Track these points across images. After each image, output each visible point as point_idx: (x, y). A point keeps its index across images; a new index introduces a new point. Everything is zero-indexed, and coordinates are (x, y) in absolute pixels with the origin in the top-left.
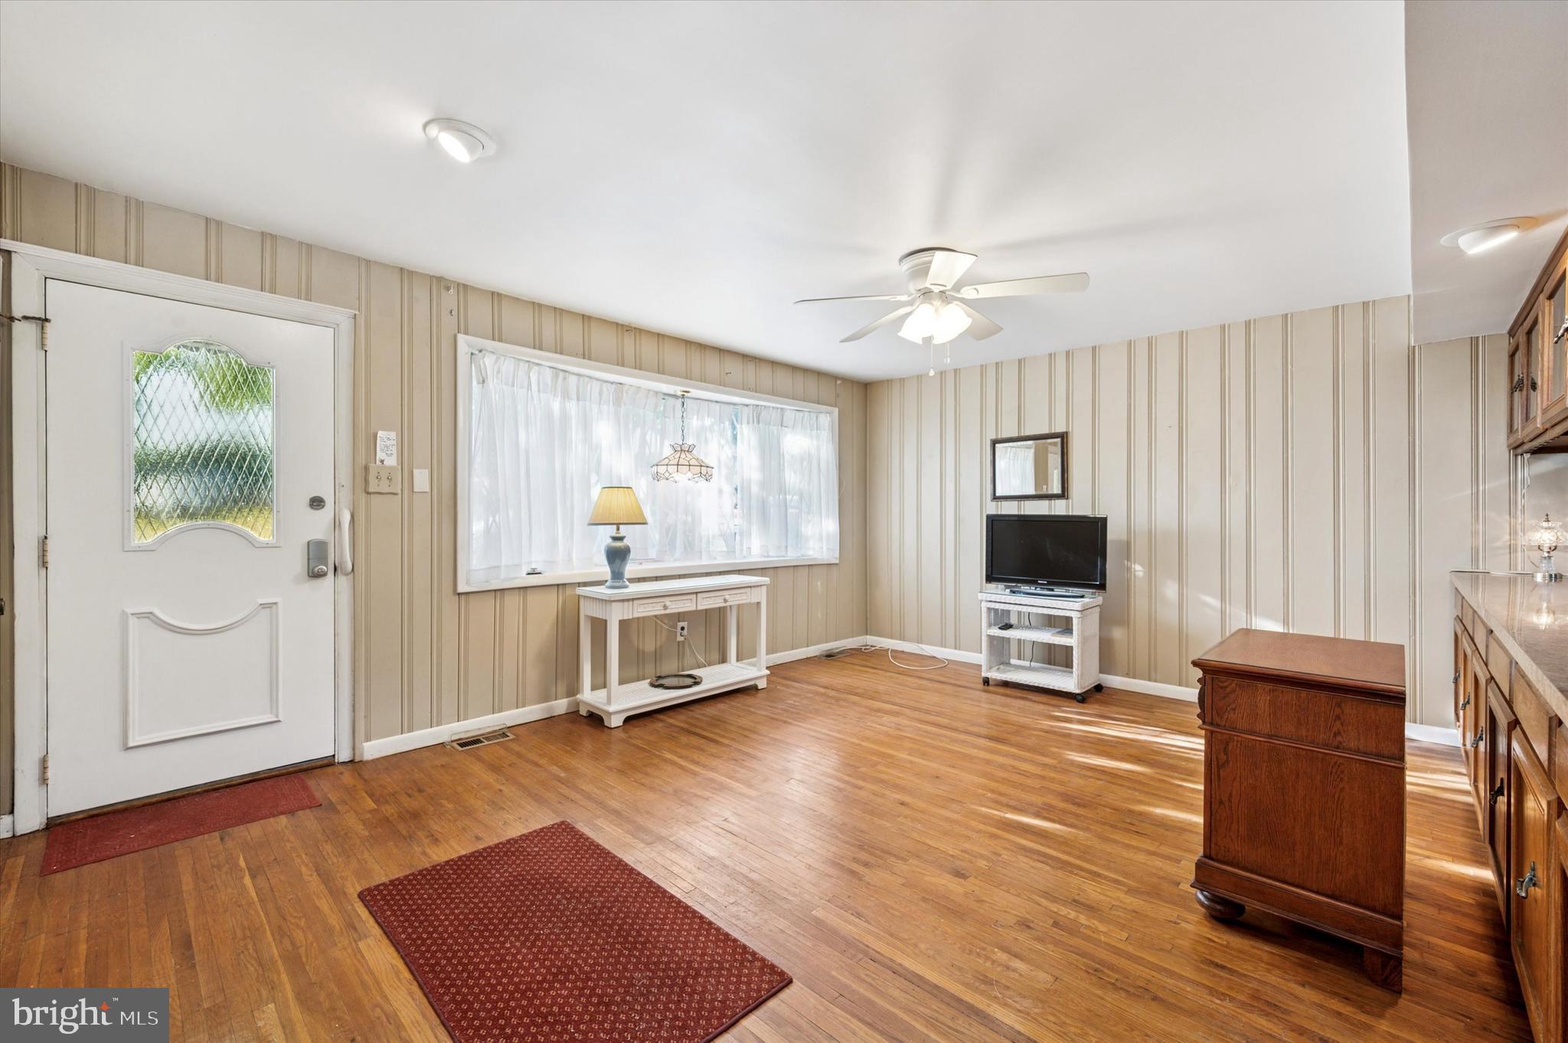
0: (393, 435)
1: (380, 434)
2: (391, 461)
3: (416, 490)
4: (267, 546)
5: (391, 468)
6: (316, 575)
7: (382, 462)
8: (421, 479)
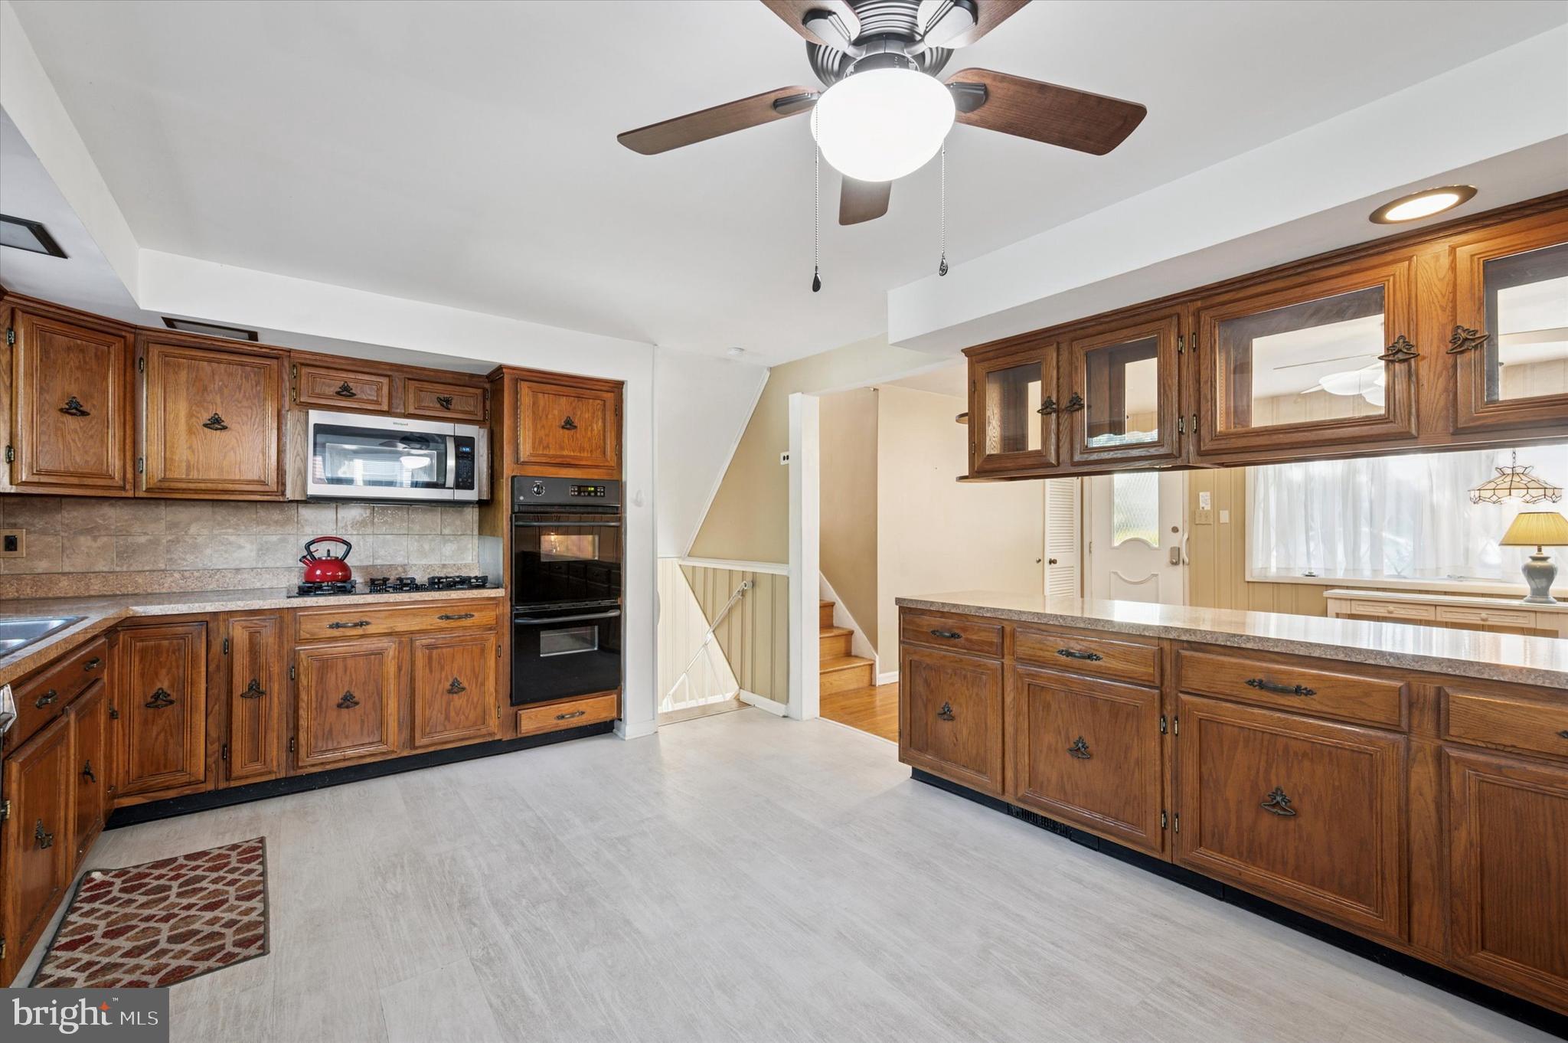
0: (1208, 494)
1: (1201, 494)
2: (1208, 507)
3: (1221, 522)
4: (1156, 549)
5: (1208, 511)
6: (1176, 564)
7: (1203, 508)
8: (1224, 516)
